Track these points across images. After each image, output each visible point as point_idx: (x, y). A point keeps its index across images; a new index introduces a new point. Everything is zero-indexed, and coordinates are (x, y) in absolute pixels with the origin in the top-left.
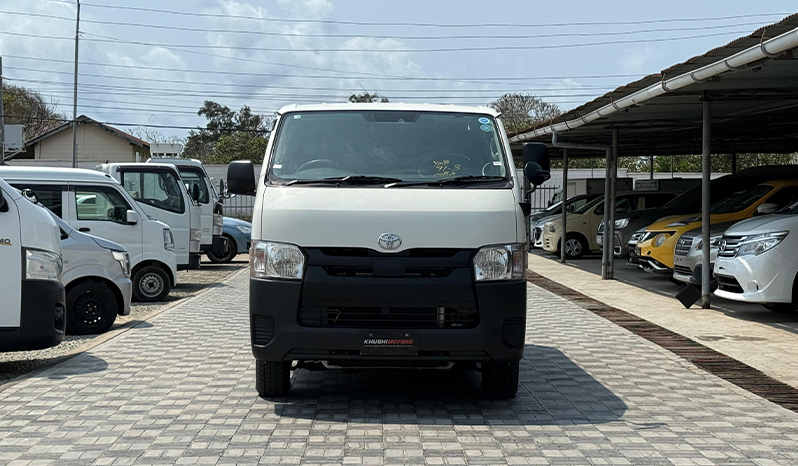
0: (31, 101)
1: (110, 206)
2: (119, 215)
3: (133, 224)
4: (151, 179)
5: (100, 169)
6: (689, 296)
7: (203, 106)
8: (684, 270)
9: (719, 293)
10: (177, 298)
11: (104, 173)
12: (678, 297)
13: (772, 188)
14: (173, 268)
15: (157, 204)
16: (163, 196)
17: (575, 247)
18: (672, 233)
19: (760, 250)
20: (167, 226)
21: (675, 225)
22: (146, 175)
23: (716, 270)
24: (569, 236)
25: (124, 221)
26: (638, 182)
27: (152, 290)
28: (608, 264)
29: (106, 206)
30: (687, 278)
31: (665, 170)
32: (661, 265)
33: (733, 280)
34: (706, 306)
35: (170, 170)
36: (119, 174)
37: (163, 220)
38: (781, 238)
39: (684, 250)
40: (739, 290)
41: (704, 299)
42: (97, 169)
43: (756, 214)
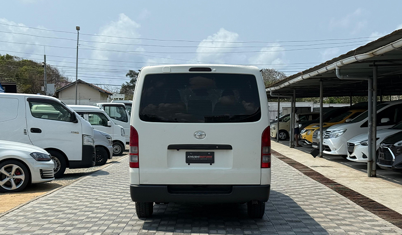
0: (53, 71)
1: (100, 119)
2: (104, 123)
3: (110, 126)
4: (113, 109)
5: (96, 105)
6: (315, 153)
7: (128, 72)
8: (315, 144)
9: (324, 152)
10: (126, 155)
11: (98, 107)
12: (311, 153)
13: (352, 113)
14: (125, 143)
15: (118, 119)
16: (119, 116)
17: (283, 135)
18: (313, 130)
19: (337, 136)
20: (122, 127)
21: (315, 127)
22: (111, 107)
23: (324, 144)
24: (280, 131)
25: (107, 126)
26: (314, 109)
27: (117, 151)
28: (292, 142)
29: (98, 119)
30: (316, 147)
31: (331, 102)
32: (309, 142)
33: (328, 147)
34: (321, 157)
35: (122, 106)
36: (103, 107)
37: (120, 125)
38: (344, 132)
39: (315, 136)
40: (330, 150)
41: (320, 154)
42: (94, 105)
43: (345, 122)
